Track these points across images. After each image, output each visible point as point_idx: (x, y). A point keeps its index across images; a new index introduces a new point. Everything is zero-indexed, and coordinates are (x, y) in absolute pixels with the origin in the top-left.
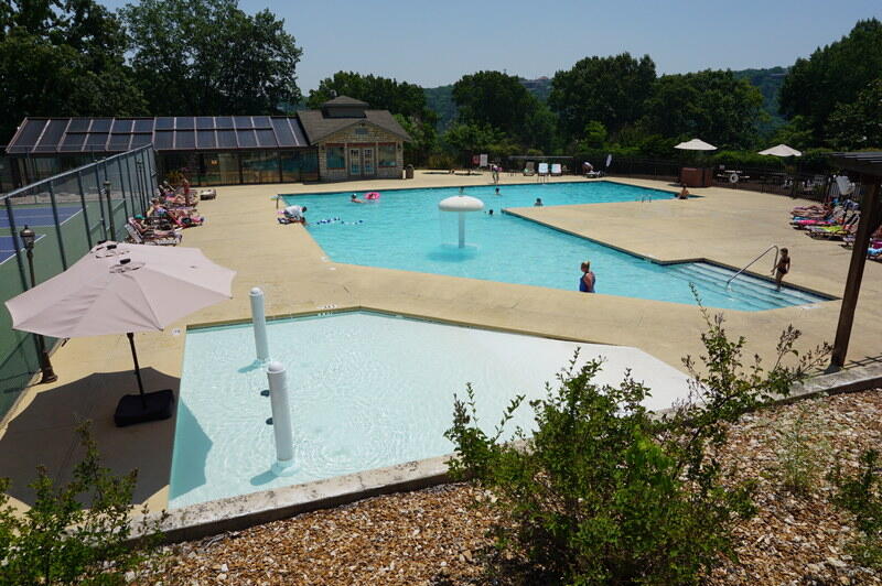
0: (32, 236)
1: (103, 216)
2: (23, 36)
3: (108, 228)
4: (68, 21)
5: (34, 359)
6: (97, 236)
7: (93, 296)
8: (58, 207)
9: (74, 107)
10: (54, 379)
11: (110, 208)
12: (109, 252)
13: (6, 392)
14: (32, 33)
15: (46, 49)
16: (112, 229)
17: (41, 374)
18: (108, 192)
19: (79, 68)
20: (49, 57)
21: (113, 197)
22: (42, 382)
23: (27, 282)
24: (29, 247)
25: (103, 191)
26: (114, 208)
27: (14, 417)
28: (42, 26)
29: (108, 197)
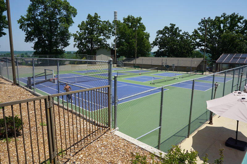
0: (217, 85)
1: (238, 82)
2: (228, 32)
3: (239, 86)
4: (242, 27)
5: (209, 117)
6: (235, 88)
7: (230, 106)
8: (226, 78)
9: (237, 51)
10: (212, 124)
11: (241, 80)
12: (239, 94)
13: (200, 122)
14: (230, 31)
15: (233, 35)
16: (240, 87)
17: (209, 121)
18: (242, 76)
19: (242, 39)
20: (234, 37)
21: (243, 77)
22: (209, 124)
23: (213, 97)
24: (216, 88)
25: (240, 75)
26: (242, 81)
27: (200, 130)
28: (234, 29)
29: (241, 77)
